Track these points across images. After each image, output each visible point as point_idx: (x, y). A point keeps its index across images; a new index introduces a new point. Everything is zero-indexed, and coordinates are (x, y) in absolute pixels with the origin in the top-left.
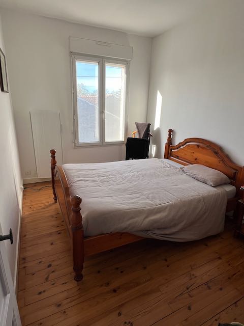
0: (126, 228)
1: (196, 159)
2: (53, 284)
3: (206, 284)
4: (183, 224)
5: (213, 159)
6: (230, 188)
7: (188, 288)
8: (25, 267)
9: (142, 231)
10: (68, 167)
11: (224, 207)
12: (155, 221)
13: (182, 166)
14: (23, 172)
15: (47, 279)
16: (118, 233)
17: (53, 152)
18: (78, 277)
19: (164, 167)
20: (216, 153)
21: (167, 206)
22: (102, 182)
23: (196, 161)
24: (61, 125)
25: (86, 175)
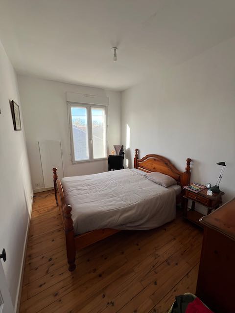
0: (106, 225)
1: (154, 168)
2: (52, 276)
3: (166, 261)
4: (147, 217)
5: (165, 168)
6: (177, 188)
7: (154, 267)
8: (30, 264)
9: (119, 226)
10: (66, 179)
11: (175, 200)
12: (128, 218)
13: (146, 173)
14: (34, 184)
15: (47, 272)
16: (101, 229)
17: (55, 170)
18: (72, 268)
19: (134, 175)
20: (166, 164)
21: (136, 205)
22: (90, 189)
23: (154, 170)
24: (61, 150)
25: (79, 185)
